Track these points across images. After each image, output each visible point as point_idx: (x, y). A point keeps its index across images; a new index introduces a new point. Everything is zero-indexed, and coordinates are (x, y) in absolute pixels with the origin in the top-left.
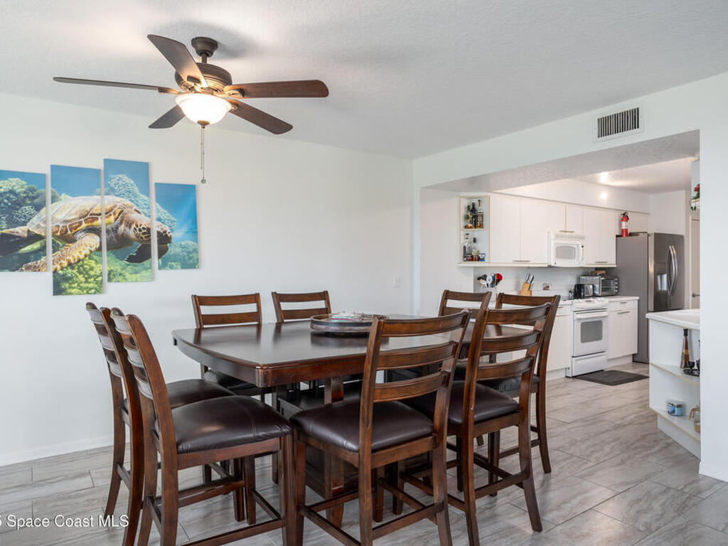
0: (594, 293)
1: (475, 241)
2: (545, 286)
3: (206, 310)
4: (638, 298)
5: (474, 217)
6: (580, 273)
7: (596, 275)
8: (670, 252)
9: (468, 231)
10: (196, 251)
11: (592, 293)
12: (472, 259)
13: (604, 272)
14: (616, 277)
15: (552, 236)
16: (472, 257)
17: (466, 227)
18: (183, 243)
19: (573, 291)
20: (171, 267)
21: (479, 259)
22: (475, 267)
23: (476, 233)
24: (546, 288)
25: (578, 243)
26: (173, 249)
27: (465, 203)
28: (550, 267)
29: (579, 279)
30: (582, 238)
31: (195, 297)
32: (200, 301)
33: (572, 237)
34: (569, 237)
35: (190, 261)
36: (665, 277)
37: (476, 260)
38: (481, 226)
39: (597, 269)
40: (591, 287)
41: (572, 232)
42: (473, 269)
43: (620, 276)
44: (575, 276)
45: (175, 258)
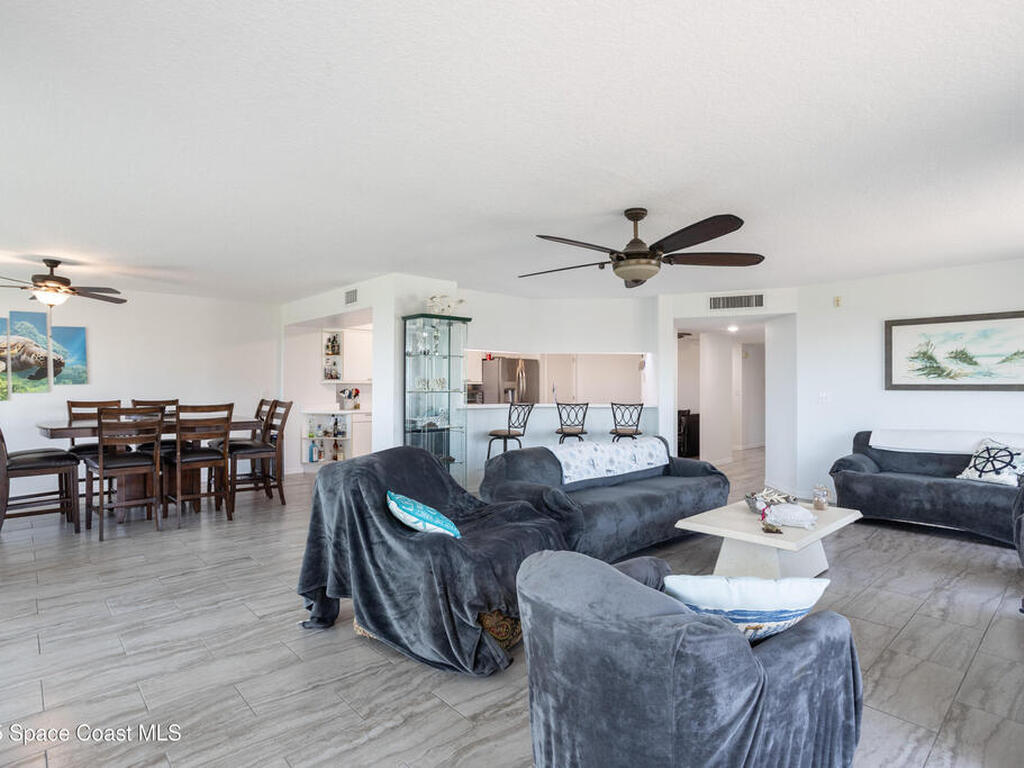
1: (335, 364)
3: (75, 410)
5: (334, 346)
9: (329, 357)
10: (85, 372)
12: (332, 377)
14: (481, 392)
16: (332, 375)
17: (328, 354)
18: (74, 367)
20: (64, 383)
21: (337, 378)
22: (337, 384)
23: (336, 358)
26: (65, 371)
27: (327, 336)
31: (68, 402)
32: (72, 404)
35: (80, 379)
37: (334, 379)
38: (338, 354)
42: (335, 385)
43: (485, 392)
45: (68, 377)
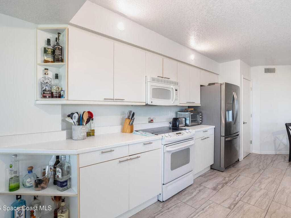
0: (186, 124)
1: (57, 76)
2: (150, 120)
4: (214, 127)
5: (56, 51)
6: (178, 109)
7: (187, 111)
8: (233, 96)
9: (49, 65)
11: (184, 124)
12: (52, 96)
13: (193, 109)
14: (201, 112)
15: (149, 79)
16: (52, 93)
17: (46, 61)
19: (171, 122)
21: (60, 96)
22: (63, 105)
24: (151, 121)
25: (172, 86)
28: (147, 105)
29: (176, 113)
30: (176, 84)
33: (168, 82)
34: (165, 81)
36: (231, 112)
37: (56, 97)
39: (189, 107)
40: (184, 119)
41: (168, 78)
42: (60, 106)
43: (203, 112)
44: (174, 112)
